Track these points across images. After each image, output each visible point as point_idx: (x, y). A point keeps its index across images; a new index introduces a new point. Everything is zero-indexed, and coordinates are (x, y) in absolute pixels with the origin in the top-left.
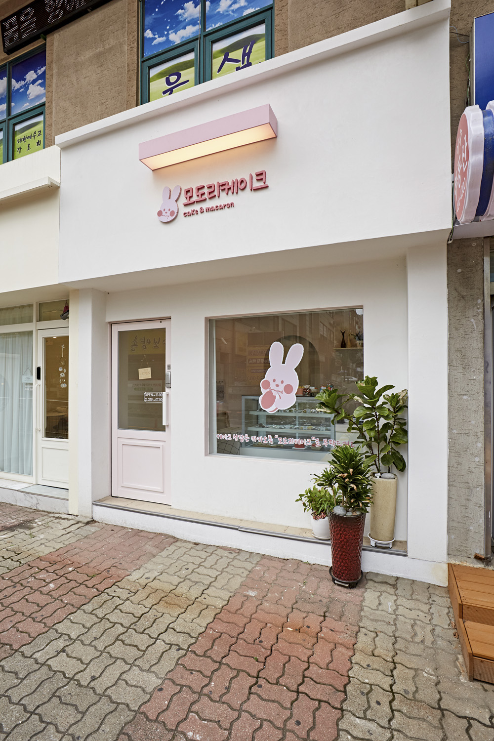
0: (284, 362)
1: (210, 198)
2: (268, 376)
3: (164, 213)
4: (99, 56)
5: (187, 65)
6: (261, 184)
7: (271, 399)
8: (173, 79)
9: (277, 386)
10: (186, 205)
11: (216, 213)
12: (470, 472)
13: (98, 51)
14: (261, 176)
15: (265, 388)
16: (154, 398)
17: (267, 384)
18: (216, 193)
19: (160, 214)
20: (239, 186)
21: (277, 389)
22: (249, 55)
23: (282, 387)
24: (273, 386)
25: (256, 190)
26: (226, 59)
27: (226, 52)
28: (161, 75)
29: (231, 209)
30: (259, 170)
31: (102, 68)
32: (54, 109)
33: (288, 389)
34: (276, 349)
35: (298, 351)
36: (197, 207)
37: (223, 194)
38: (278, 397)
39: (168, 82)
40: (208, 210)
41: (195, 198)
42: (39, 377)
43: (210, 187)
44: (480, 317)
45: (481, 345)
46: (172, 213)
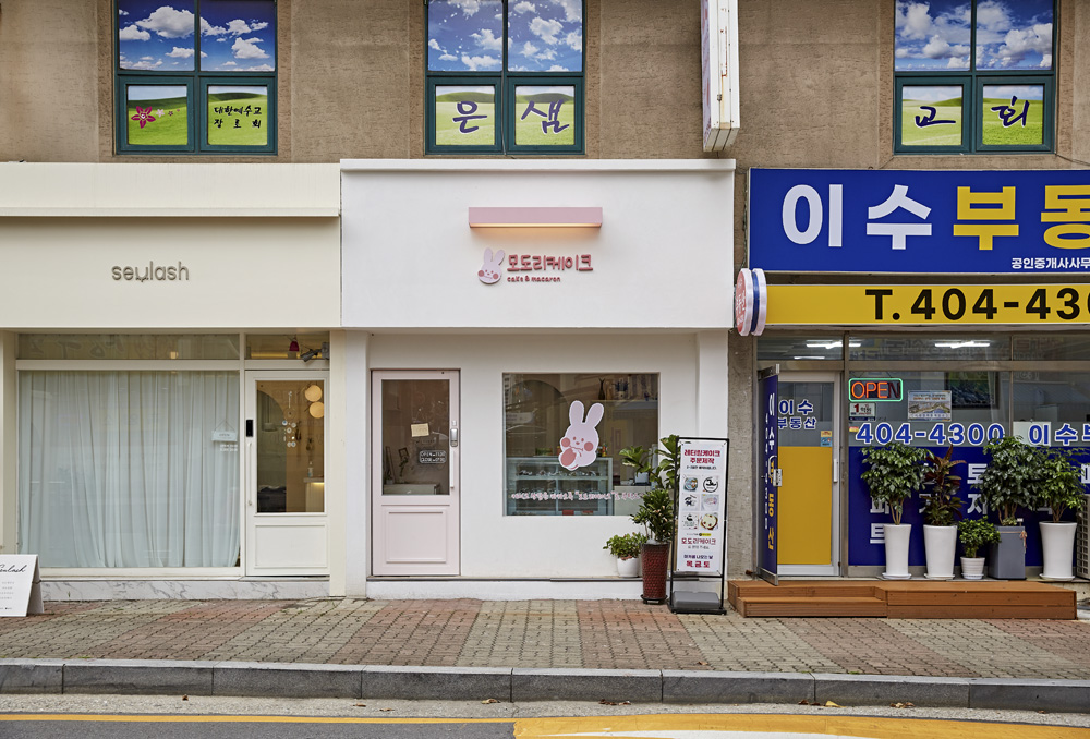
0: (584, 421)
1: (536, 269)
2: (568, 434)
3: (486, 274)
4: (366, 50)
5: (484, 98)
6: (585, 266)
7: (571, 456)
8: (467, 107)
9: (578, 443)
10: (509, 270)
11: (541, 283)
12: (742, 508)
13: (365, 43)
14: (586, 259)
15: (564, 446)
16: (433, 458)
17: (567, 442)
18: (542, 265)
19: (481, 274)
20: (567, 264)
21: (577, 446)
22: (557, 112)
23: (582, 445)
24: (573, 443)
25: (581, 270)
26: (531, 108)
27: (532, 101)
28: (451, 98)
29: (557, 284)
30: (585, 254)
31: (373, 67)
32: (293, 93)
33: (589, 447)
34: (576, 408)
35: (598, 410)
36: (523, 275)
37: (549, 268)
38: (578, 454)
39: (460, 109)
40: (534, 279)
41: (519, 266)
42: (249, 433)
43: (534, 258)
44: (750, 390)
45: (750, 412)
46: (496, 276)
